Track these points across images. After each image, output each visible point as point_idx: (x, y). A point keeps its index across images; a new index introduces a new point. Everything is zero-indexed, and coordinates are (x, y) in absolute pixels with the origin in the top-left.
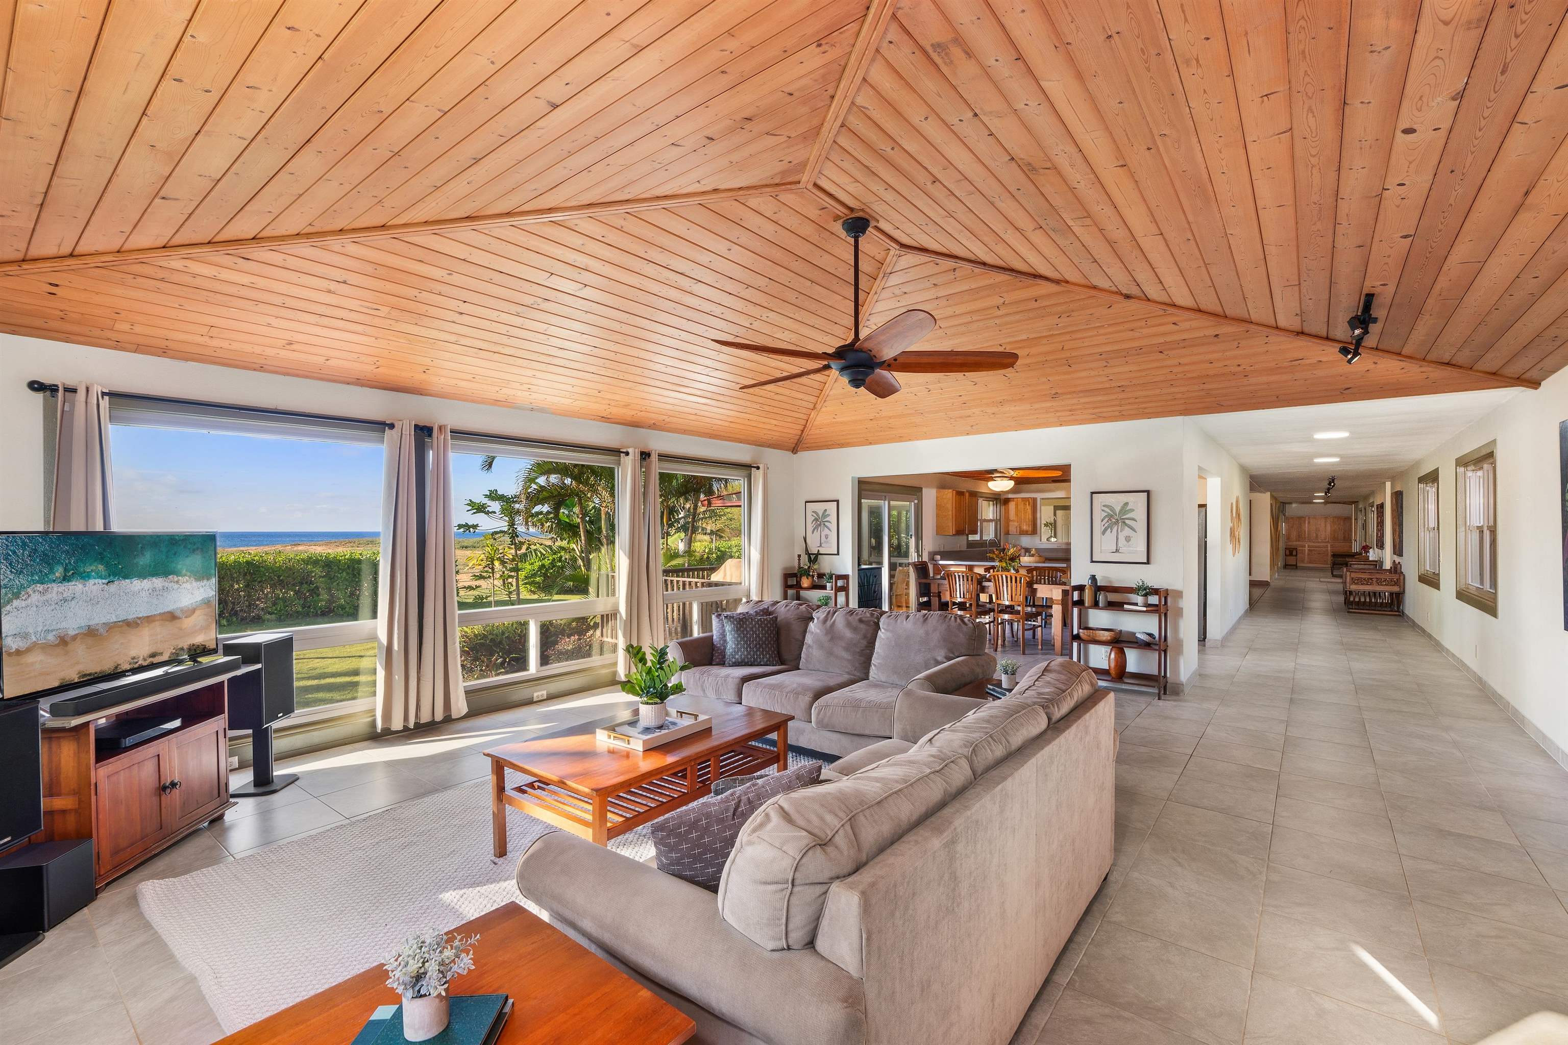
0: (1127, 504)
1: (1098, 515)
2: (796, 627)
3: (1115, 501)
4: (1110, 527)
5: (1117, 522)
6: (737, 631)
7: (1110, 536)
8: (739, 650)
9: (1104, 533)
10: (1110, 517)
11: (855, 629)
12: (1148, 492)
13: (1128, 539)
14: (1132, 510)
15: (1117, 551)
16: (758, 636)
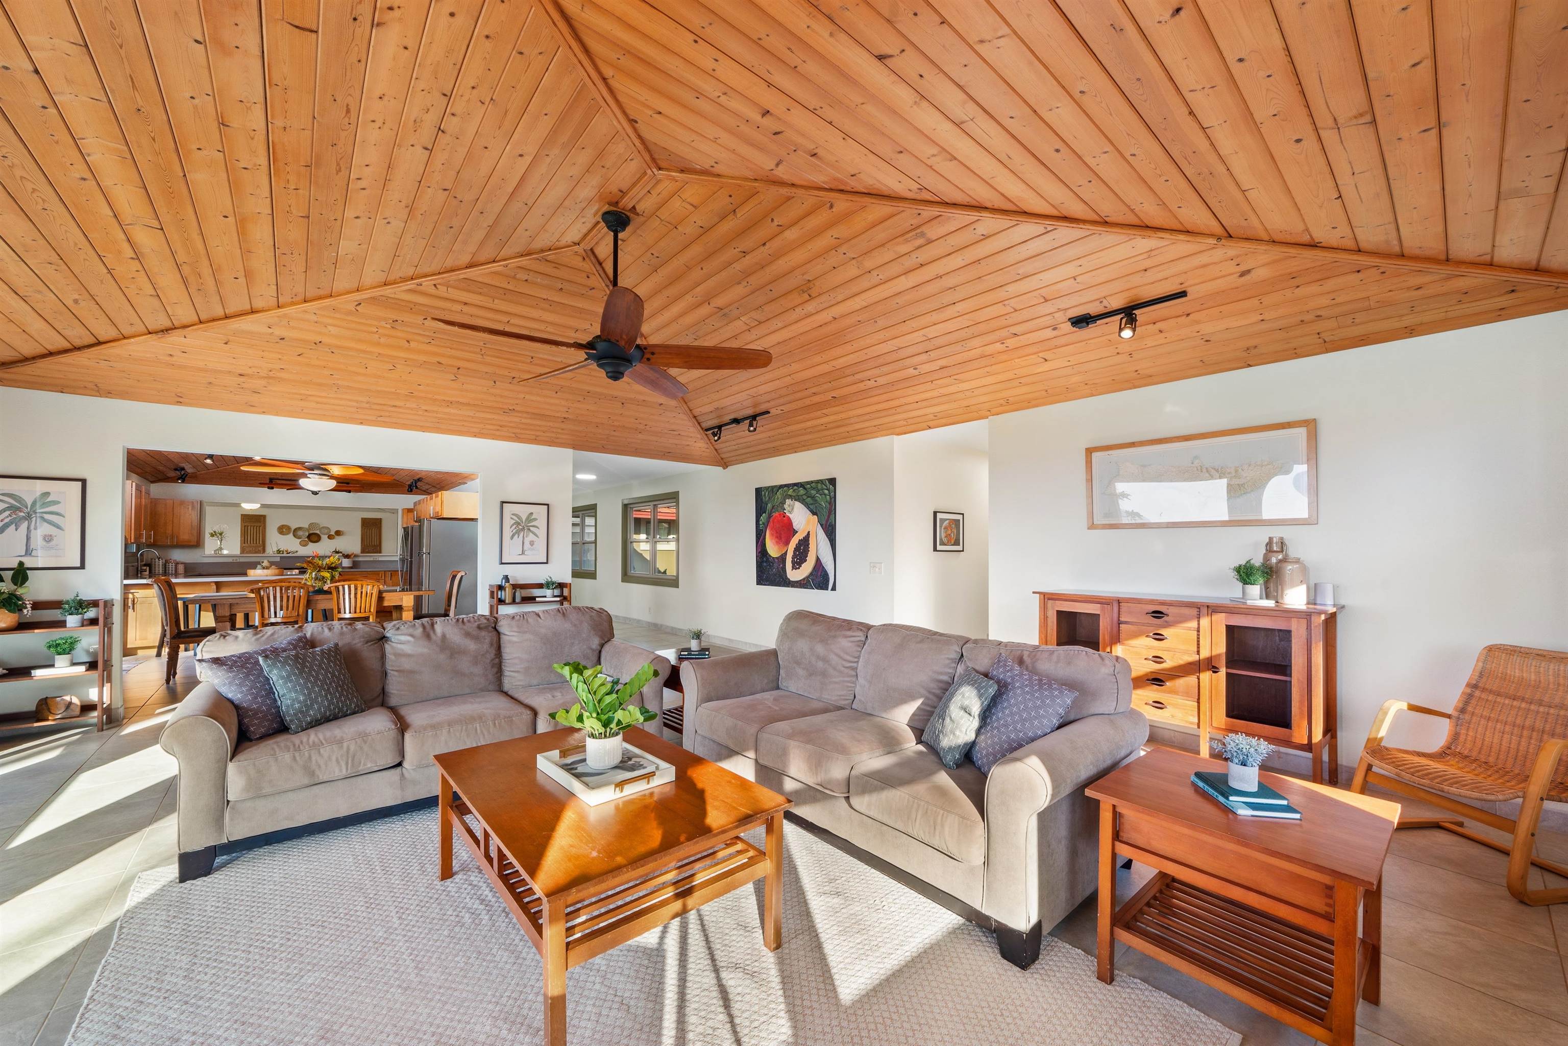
0: (532, 514)
1: (508, 522)
2: (369, 655)
3: (523, 511)
4: (518, 532)
5: (523, 529)
6: (301, 673)
7: (518, 540)
8: (313, 701)
9: (512, 538)
10: (518, 524)
11: (476, 638)
12: (548, 505)
13: (532, 543)
14: (535, 519)
15: (523, 553)
16: (333, 675)
